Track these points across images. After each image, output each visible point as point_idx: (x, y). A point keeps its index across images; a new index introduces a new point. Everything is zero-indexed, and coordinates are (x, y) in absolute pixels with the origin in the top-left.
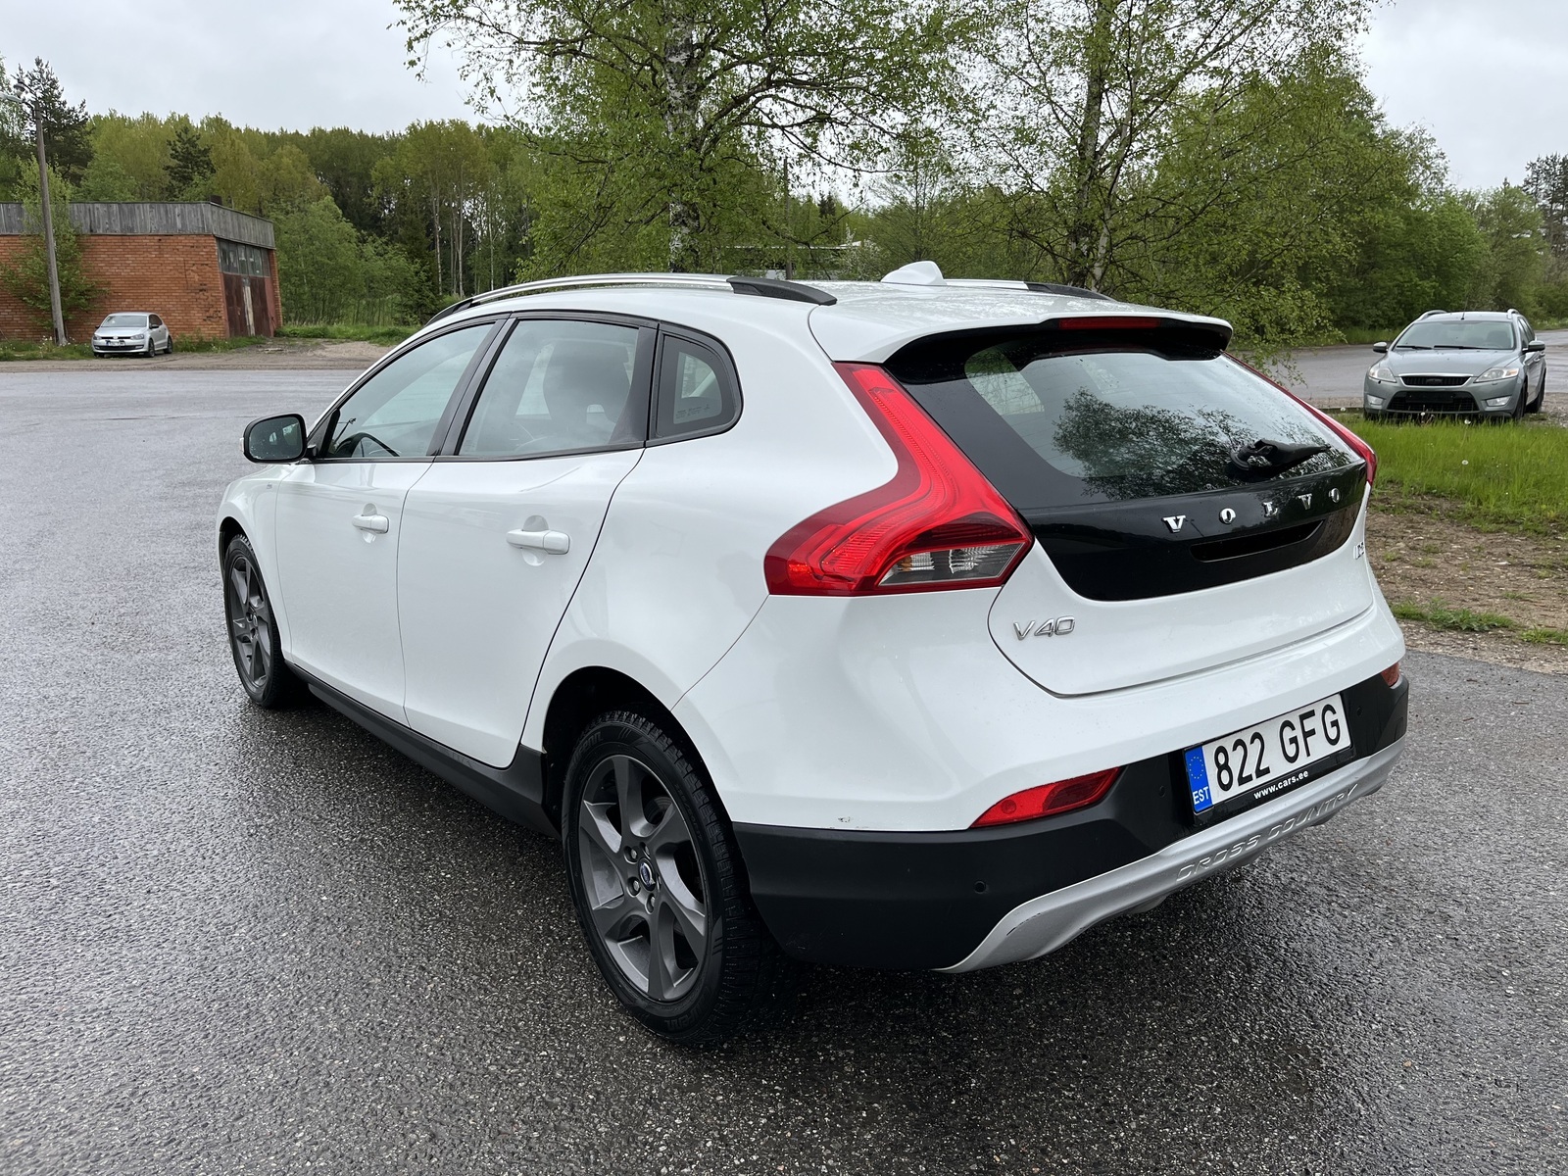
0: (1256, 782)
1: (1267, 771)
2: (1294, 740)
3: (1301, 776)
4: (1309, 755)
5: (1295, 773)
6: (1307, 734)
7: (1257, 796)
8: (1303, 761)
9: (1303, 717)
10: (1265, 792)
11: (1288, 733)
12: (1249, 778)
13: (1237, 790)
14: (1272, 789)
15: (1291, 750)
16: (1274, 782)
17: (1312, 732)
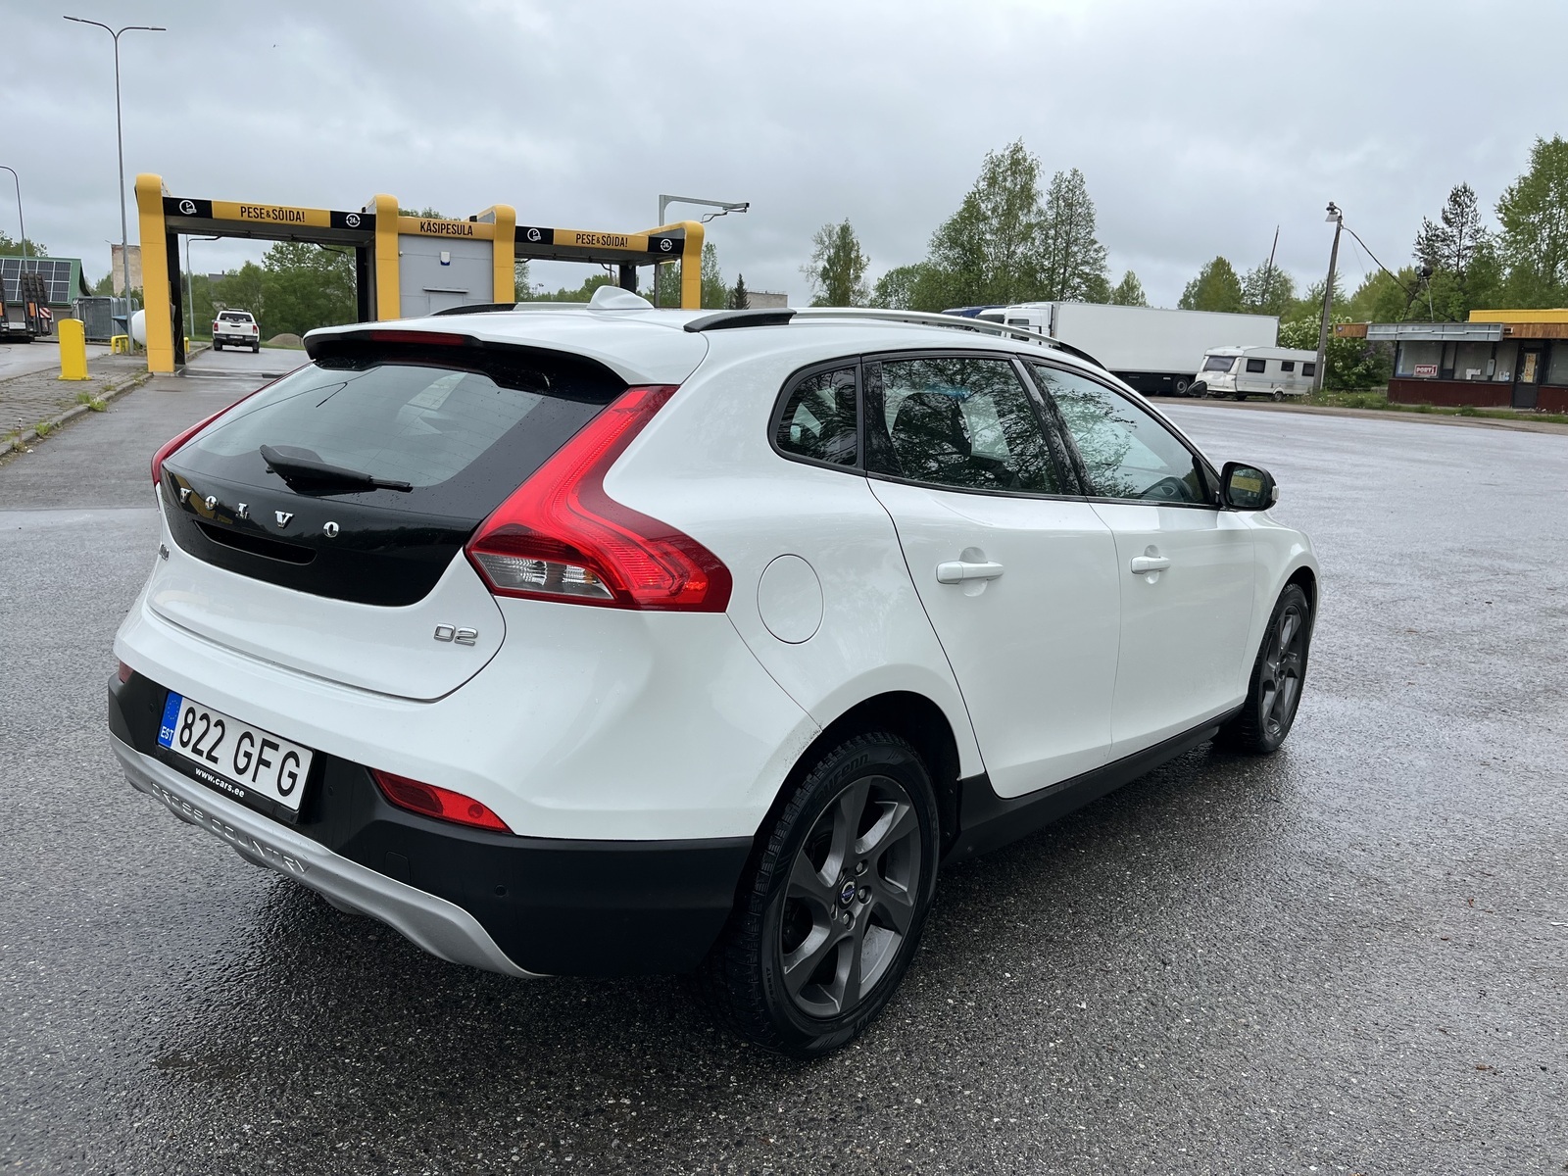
0: (203, 761)
1: (215, 760)
2: (248, 755)
3: (237, 791)
4: (254, 780)
5: (235, 785)
6: (262, 762)
7: (198, 772)
8: (245, 780)
9: (266, 743)
10: (204, 775)
11: (246, 745)
12: (200, 753)
13: (187, 752)
14: (211, 778)
15: (242, 762)
16: (216, 775)
17: (267, 764)
